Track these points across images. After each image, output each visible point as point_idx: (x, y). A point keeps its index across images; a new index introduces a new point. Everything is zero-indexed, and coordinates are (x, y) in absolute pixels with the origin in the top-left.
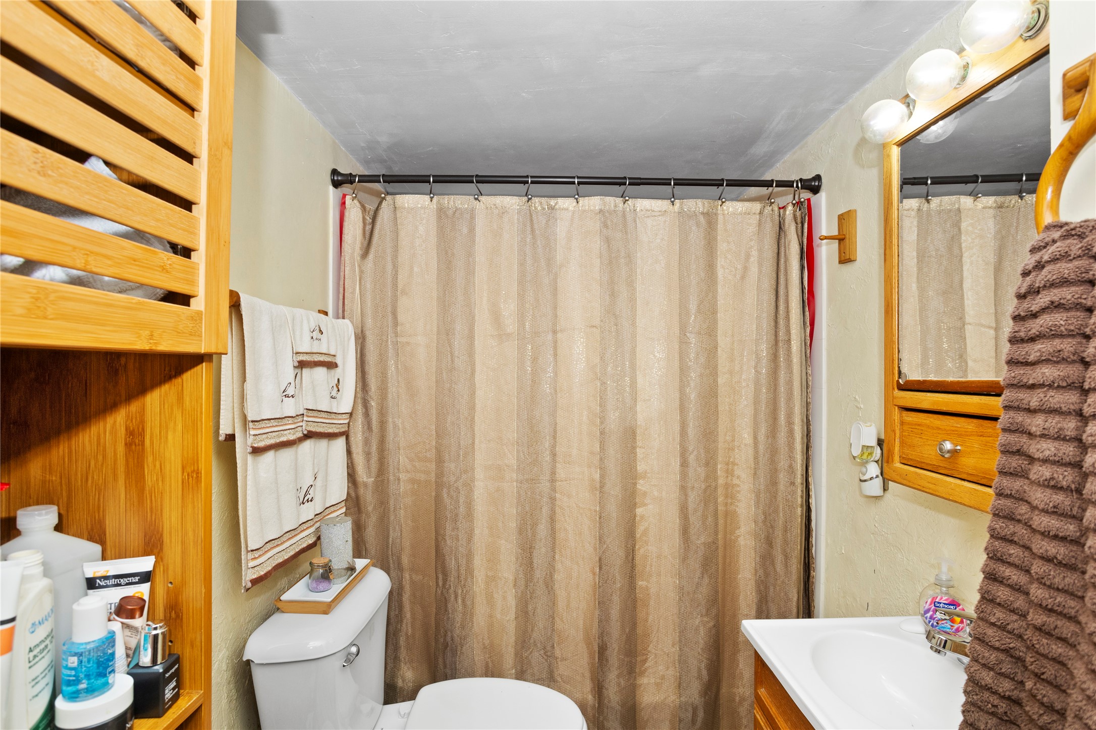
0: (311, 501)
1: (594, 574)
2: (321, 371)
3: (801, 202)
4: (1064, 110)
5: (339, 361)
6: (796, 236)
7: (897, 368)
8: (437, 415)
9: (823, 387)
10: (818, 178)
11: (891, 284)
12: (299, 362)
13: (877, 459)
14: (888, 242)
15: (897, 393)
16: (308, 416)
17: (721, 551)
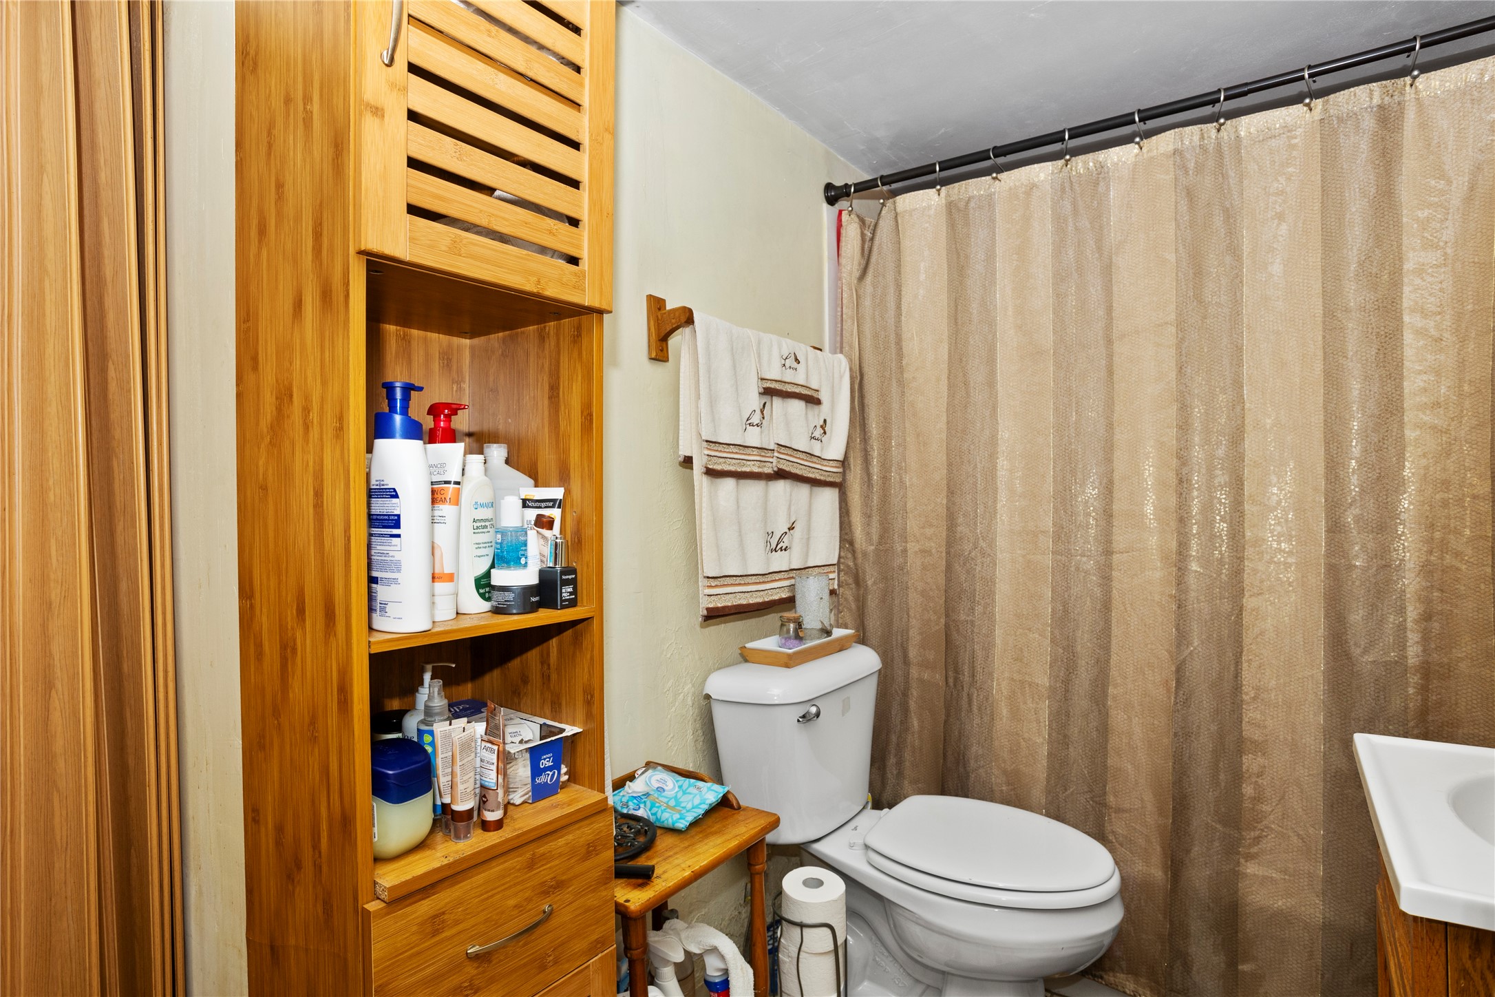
0: (785, 550)
1: (1168, 691)
2: (797, 406)
5: (824, 396)
8: (950, 465)
12: (764, 388)
16: (779, 452)
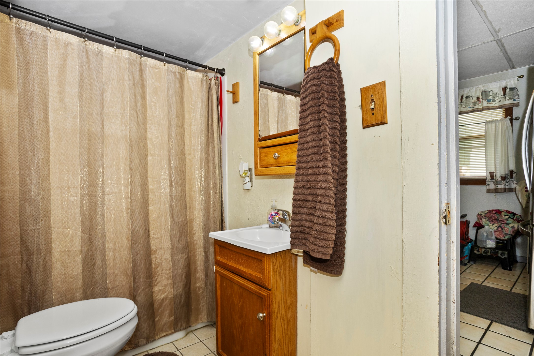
1: (129, 240)
3: (218, 78)
4: (310, 40)
6: (215, 91)
7: (258, 134)
9: (226, 154)
10: (224, 70)
11: (256, 104)
13: (248, 176)
14: (255, 89)
15: (259, 143)
17: (188, 224)
